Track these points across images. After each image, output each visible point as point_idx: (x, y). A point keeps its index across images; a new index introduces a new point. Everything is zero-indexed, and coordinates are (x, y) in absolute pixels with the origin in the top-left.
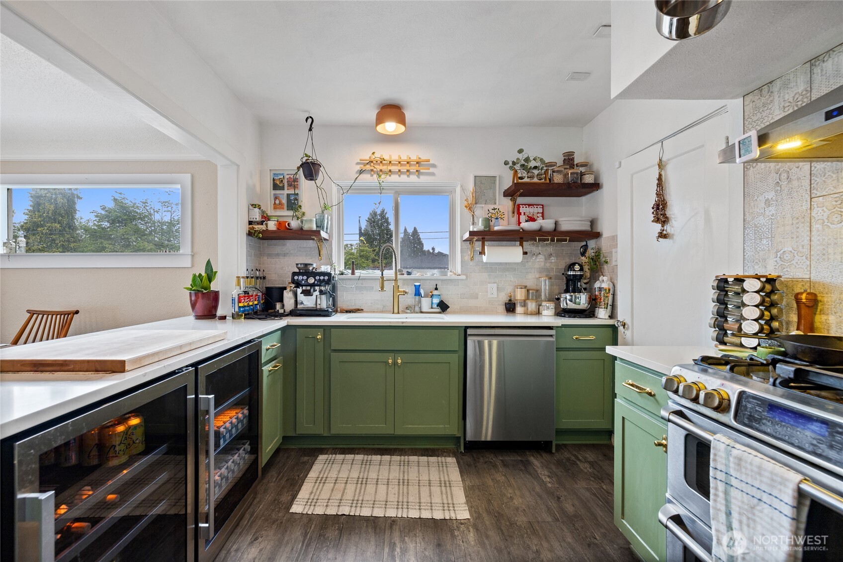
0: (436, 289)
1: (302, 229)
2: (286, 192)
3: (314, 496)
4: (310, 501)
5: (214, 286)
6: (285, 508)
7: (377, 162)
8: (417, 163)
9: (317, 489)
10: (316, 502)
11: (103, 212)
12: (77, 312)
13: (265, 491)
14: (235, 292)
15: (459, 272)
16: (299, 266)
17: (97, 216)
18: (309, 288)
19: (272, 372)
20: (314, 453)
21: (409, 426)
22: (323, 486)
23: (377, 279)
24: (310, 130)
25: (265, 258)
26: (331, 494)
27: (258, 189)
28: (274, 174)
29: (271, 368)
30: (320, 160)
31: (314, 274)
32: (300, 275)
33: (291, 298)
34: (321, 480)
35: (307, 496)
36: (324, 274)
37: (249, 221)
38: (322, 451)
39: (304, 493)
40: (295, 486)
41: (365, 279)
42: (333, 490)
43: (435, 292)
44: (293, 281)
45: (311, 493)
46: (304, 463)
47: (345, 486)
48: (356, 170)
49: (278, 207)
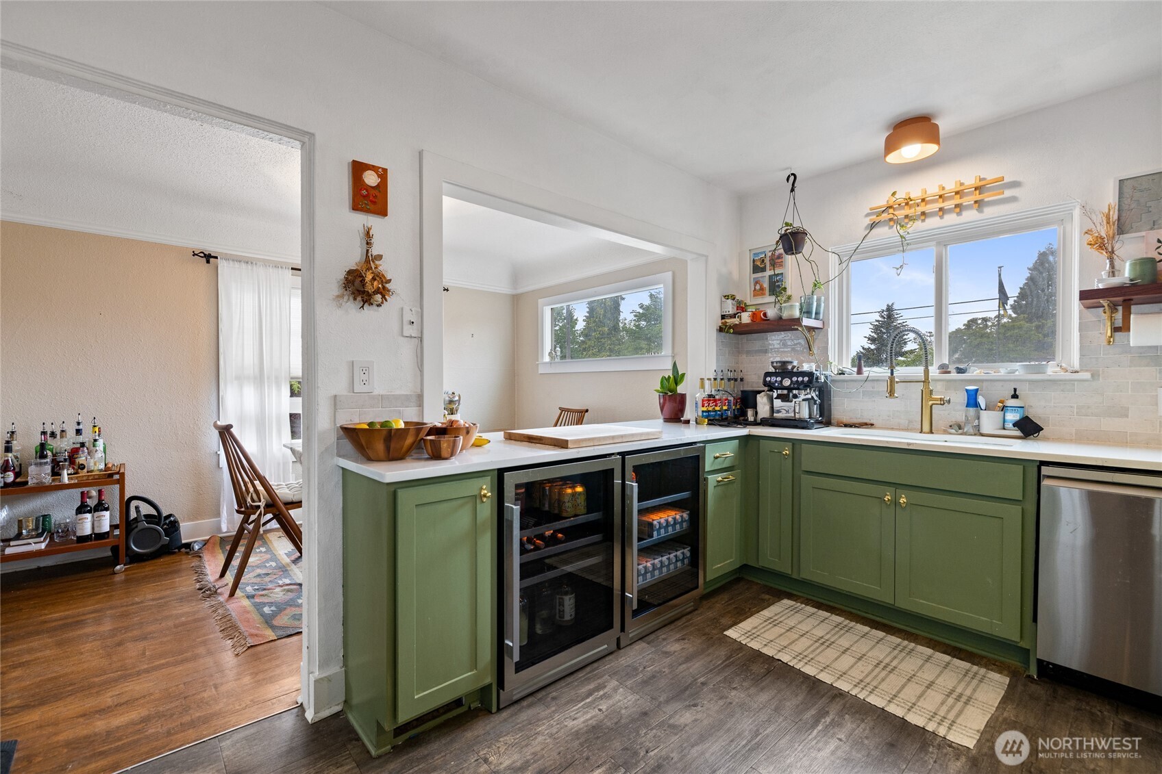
0: (1015, 396)
1: (781, 318)
2: (769, 273)
3: (757, 632)
4: (750, 633)
5: (680, 389)
6: (721, 629)
7: (899, 205)
8: (976, 189)
9: (764, 627)
10: (755, 637)
11: (641, 311)
12: (587, 411)
13: (710, 608)
14: (700, 395)
15: (1077, 366)
16: (775, 364)
17: (635, 316)
18: (785, 392)
19: (721, 483)
20: (779, 595)
21: (921, 601)
22: (772, 627)
23: (883, 381)
24: (792, 190)
25: (744, 356)
26: (777, 638)
27: (736, 275)
28: (754, 254)
29: (720, 479)
30: (807, 227)
31: (790, 374)
32: (773, 376)
33: (765, 404)
34: (773, 622)
35: (749, 629)
36: (803, 374)
37: (722, 316)
38: (790, 596)
39: (747, 625)
40: (741, 615)
41: (878, 380)
42: (781, 635)
43: (1012, 402)
44: (765, 384)
45: (756, 628)
46: (763, 600)
47: (799, 638)
48: (866, 224)
49: (759, 293)
